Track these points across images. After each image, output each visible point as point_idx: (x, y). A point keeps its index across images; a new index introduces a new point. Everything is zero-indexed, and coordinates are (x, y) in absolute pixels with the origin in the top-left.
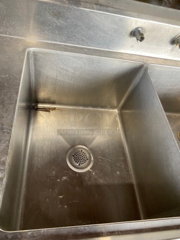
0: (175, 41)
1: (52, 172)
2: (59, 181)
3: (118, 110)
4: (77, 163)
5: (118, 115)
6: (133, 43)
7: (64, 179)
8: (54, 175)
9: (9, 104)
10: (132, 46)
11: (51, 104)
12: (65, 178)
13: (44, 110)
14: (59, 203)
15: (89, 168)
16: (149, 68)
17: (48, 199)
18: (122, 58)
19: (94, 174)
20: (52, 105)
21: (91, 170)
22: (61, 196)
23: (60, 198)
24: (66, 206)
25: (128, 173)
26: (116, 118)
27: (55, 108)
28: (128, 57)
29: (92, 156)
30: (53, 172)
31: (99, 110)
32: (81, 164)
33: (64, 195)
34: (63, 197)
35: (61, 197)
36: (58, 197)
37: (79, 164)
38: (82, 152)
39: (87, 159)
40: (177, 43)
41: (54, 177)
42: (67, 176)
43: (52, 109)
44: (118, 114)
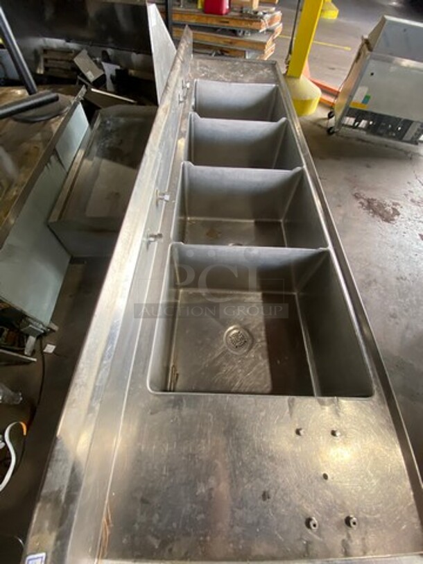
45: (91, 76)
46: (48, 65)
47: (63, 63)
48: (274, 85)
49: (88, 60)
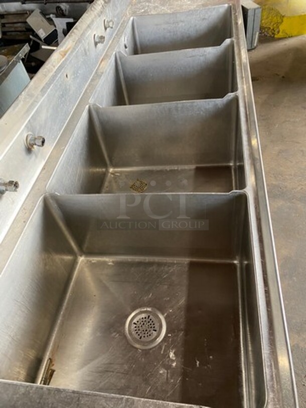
0: (29, 148)
1: (161, 374)
2: (175, 363)
3: (81, 256)
4: (152, 333)
5: (88, 259)
6: (10, 199)
7: (174, 355)
8: (166, 371)
9: (78, 405)
10: (13, 201)
11: (41, 367)
12: (172, 355)
13: (48, 381)
14: (206, 367)
15: (162, 317)
16: (53, 191)
17: (199, 383)
18: (24, 222)
19: (171, 311)
20: (42, 364)
21: (166, 314)
22: (196, 362)
23: (199, 364)
24: (211, 357)
25: (175, 264)
26: (93, 262)
27: (50, 359)
28: (26, 213)
29: (145, 309)
30: (161, 372)
31: (73, 285)
32: (154, 327)
33: (196, 358)
34: (198, 360)
35: (198, 362)
36: (198, 368)
37: (154, 330)
38: (136, 323)
39: (148, 318)
40: (32, 146)
41: (169, 371)
42: (170, 351)
43: (49, 365)
44: (86, 257)
45: (42, 34)
46: (6, 29)
47: (19, 25)
48: (226, 5)
49: (41, 18)
